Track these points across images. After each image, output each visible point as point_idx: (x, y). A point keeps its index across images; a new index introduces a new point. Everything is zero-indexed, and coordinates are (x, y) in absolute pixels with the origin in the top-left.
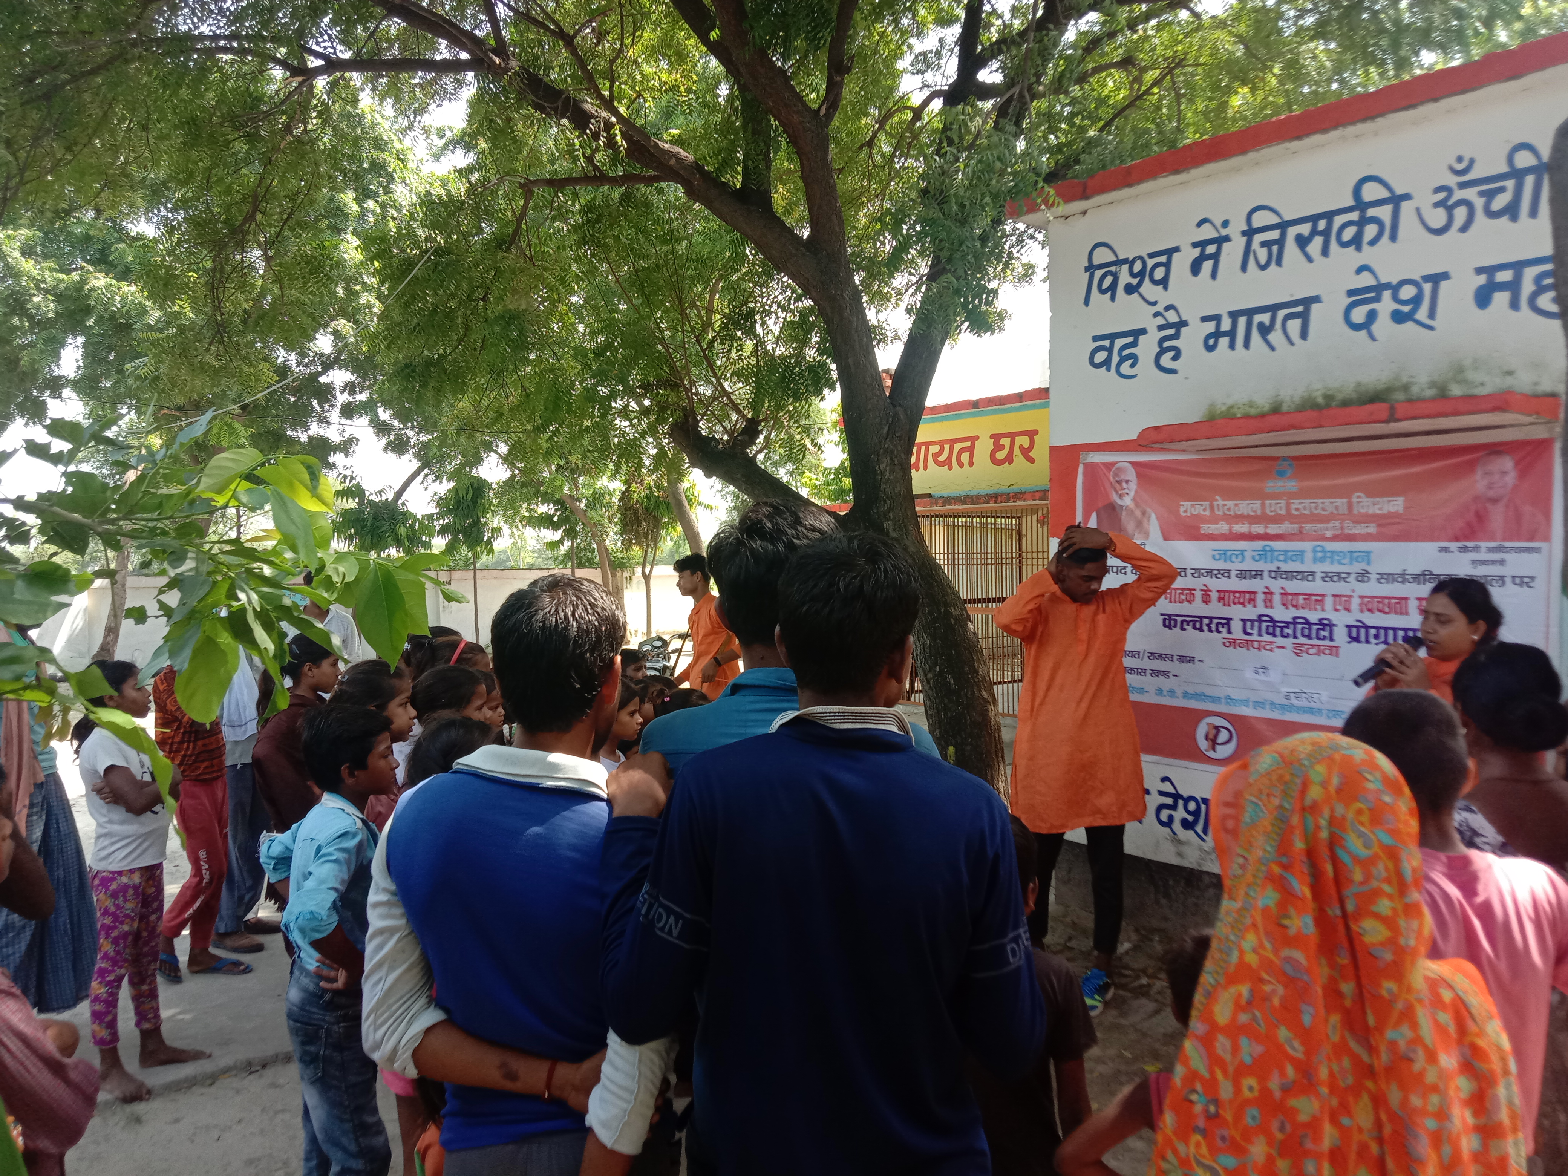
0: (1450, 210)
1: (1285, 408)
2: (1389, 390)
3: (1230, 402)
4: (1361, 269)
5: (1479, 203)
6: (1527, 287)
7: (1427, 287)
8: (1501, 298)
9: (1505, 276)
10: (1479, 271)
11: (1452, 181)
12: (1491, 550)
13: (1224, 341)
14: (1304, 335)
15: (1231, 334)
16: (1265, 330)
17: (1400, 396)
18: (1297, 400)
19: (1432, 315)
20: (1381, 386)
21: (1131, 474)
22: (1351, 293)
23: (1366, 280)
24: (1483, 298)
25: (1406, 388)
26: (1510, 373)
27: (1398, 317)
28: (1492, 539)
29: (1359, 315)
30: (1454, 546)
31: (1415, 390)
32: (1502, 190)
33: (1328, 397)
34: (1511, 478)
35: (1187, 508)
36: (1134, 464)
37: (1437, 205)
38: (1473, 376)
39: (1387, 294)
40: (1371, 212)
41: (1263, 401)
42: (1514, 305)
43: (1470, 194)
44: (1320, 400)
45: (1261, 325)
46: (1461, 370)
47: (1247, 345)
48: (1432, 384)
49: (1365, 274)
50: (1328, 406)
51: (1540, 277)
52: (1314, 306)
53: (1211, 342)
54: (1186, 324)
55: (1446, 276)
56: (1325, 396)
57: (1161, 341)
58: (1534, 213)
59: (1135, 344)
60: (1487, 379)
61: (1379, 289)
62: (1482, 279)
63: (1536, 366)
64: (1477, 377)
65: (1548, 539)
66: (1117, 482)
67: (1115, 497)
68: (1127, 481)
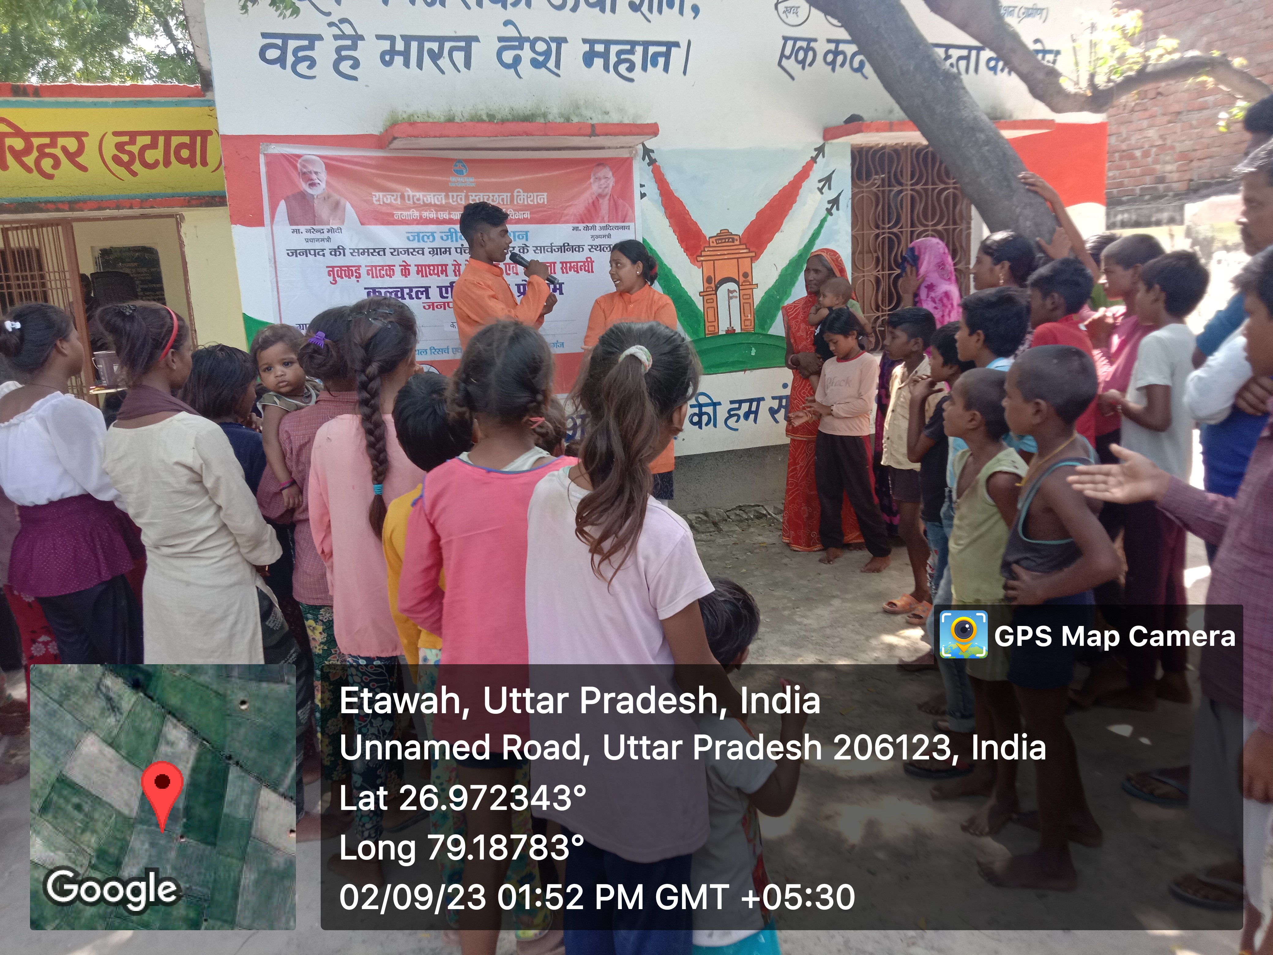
1: (457, 120)
2: (533, 115)
3: (410, 111)
4: (507, 23)
6: (613, 59)
7: (554, 46)
8: (598, 62)
9: (600, 48)
10: (585, 41)
12: (602, 228)
13: (399, 60)
14: (468, 65)
15: (406, 54)
16: (435, 57)
17: (542, 120)
18: (466, 115)
19: (558, 65)
20: (528, 113)
21: (320, 168)
22: (500, 39)
23: (510, 32)
24: (588, 60)
25: (545, 115)
26: (607, 113)
27: (535, 64)
28: (603, 221)
29: (508, 57)
30: (581, 226)
31: (551, 117)
33: (491, 117)
34: (611, 182)
35: (378, 197)
36: (321, 157)
38: (584, 112)
39: (527, 45)
41: (438, 112)
42: (606, 68)
44: (485, 117)
45: (430, 51)
46: (577, 107)
47: (420, 65)
48: (561, 115)
49: (510, 27)
50: (490, 122)
51: (619, 53)
52: (474, 44)
53: (387, 58)
54: (362, 38)
55: (565, 40)
56: (488, 115)
57: (339, 50)
58: (613, 10)
59: (311, 47)
60: (593, 115)
61: (521, 40)
62: (587, 47)
63: (621, 110)
64: (587, 113)
65: (633, 220)
66: (304, 173)
67: (304, 186)
68: (316, 173)
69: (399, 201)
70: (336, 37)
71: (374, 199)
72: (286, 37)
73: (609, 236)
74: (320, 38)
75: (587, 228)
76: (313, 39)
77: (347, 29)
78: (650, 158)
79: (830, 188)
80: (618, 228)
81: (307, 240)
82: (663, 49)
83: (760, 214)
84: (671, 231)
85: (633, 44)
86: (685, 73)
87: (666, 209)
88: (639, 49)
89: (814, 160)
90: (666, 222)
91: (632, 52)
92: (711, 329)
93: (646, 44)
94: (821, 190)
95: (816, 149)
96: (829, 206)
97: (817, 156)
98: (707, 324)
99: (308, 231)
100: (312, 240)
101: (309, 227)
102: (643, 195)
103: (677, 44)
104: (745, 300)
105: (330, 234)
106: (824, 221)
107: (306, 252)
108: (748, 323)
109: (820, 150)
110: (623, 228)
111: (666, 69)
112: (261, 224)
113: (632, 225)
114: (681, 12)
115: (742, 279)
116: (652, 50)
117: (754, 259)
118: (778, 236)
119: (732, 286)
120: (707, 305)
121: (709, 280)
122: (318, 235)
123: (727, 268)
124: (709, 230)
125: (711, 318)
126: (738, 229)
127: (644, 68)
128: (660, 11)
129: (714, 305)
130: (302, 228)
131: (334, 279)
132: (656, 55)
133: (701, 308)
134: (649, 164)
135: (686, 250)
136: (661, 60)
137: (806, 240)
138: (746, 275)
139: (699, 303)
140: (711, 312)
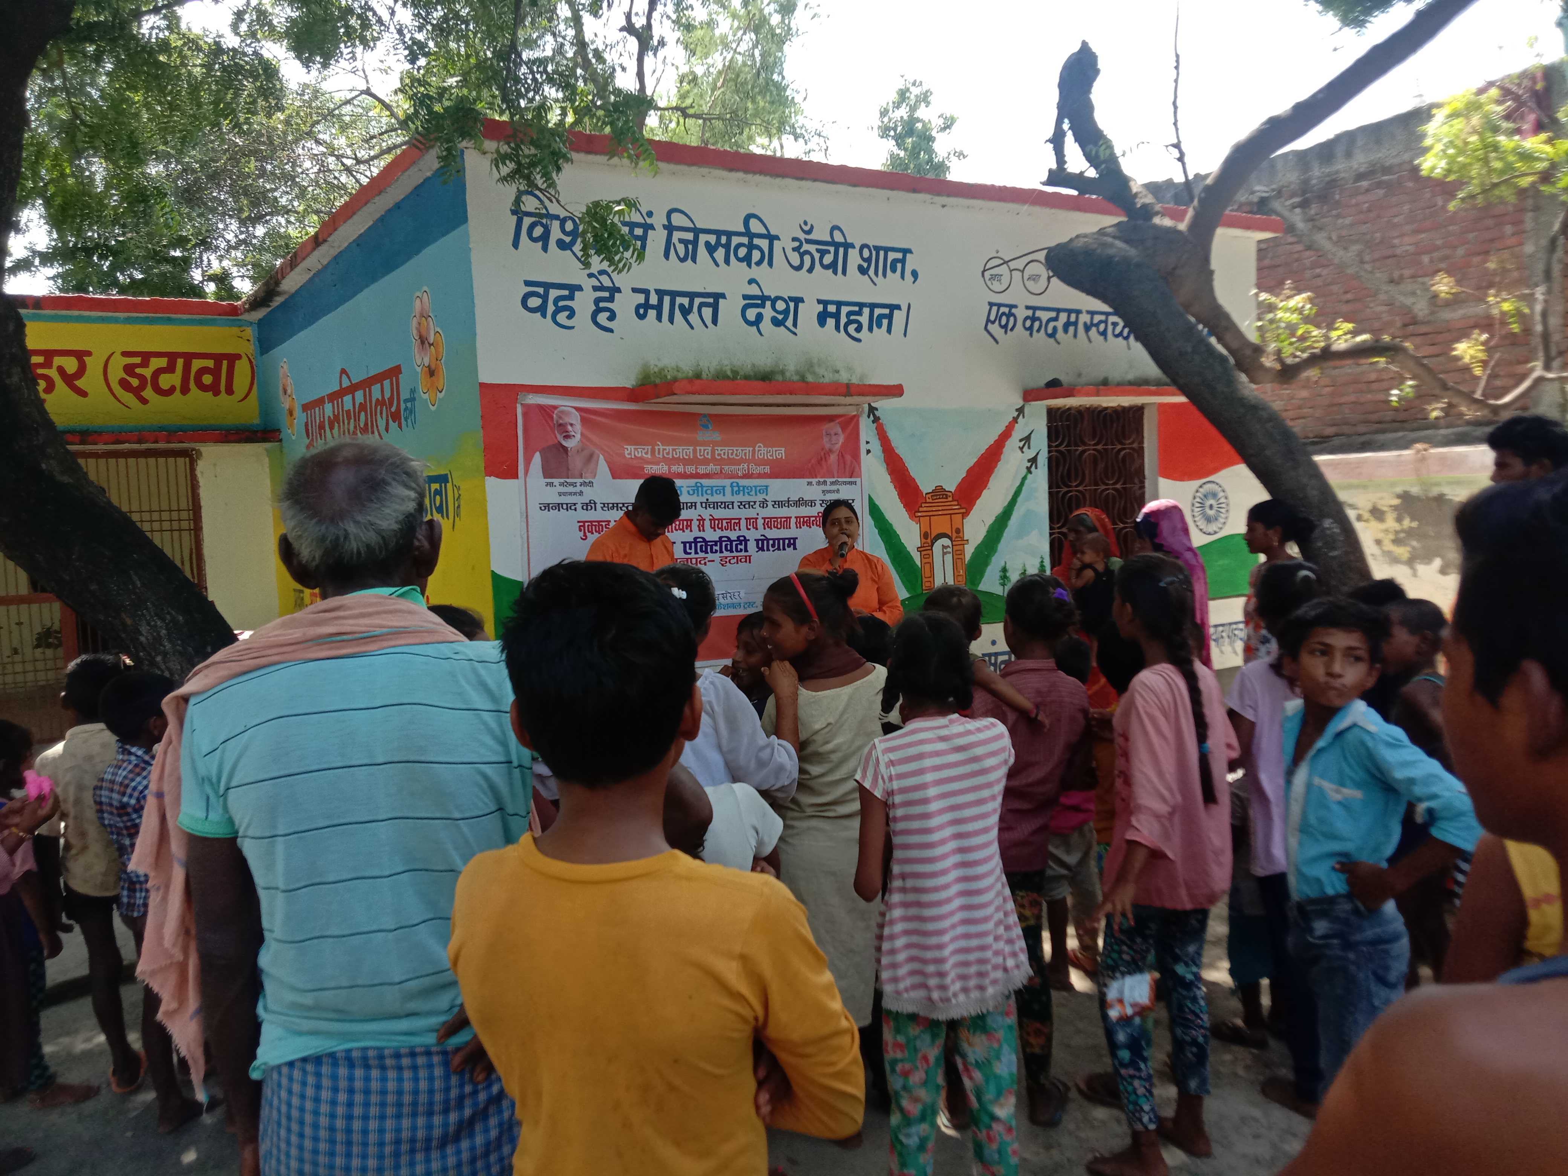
0: (802, 255)
1: (704, 376)
2: (772, 373)
3: (661, 365)
4: (751, 281)
5: (817, 256)
6: (843, 320)
7: (792, 305)
8: (831, 322)
9: (832, 308)
10: (819, 302)
11: (802, 236)
13: (652, 313)
14: (715, 321)
15: (659, 308)
16: (686, 312)
17: (779, 378)
18: (712, 370)
19: (795, 324)
20: (768, 369)
21: (575, 419)
22: (745, 297)
23: (754, 290)
24: (822, 319)
25: (782, 372)
26: (837, 372)
27: (776, 322)
28: (833, 476)
29: (751, 314)
31: (788, 374)
32: (829, 252)
33: (735, 373)
34: (841, 438)
36: (576, 409)
37: (794, 249)
38: (819, 370)
39: (768, 304)
40: (756, 241)
41: (687, 367)
42: (837, 328)
43: (812, 248)
44: (729, 373)
45: (682, 306)
46: (811, 365)
47: (671, 320)
48: (797, 373)
49: (754, 285)
50: (735, 378)
51: (849, 314)
52: (721, 301)
53: (642, 311)
54: (618, 290)
55: (801, 300)
56: (732, 371)
57: (597, 301)
58: (844, 272)
59: (571, 297)
60: (825, 374)
61: (764, 298)
62: (820, 308)
63: (850, 369)
64: (821, 371)
65: (860, 476)
66: (560, 425)
67: (560, 438)
68: (571, 425)
69: (649, 456)
70: (595, 289)
71: (626, 452)
72: (547, 286)
73: (838, 491)
74: (579, 288)
75: (819, 483)
76: (573, 289)
77: (606, 282)
78: (874, 415)
79: (1029, 448)
80: (845, 483)
81: (560, 494)
82: (887, 311)
83: (970, 471)
84: (891, 487)
85: (861, 305)
86: (905, 335)
87: (887, 465)
88: (866, 311)
89: (1015, 420)
90: (888, 478)
91: (859, 313)
92: (928, 584)
93: (873, 306)
94: (1021, 449)
95: (1017, 410)
96: (1029, 464)
97: (1018, 416)
98: (924, 580)
99: (561, 484)
100: (565, 494)
101: (562, 480)
102: (868, 452)
103: (898, 307)
104: (958, 555)
105: (583, 488)
106: (1024, 479)
107: (559, 506)
108: (960, 579)
109: (1020, 411)
110: (851, 483)
111: (889, 331)
112: (516, 476)
113: (858, 480)
114: (903, 277)
115: (954, 535)
116: (878, 311)
117: (965, 515)
118: (985, 492)
119: (946, 541)
120: (924, 561)
121: (925, 535)
122: (571, 489)
123: (941, 524)
124: (926, 487)
125: (928, 574)
126: (951, 486)
127: (870, 329)
128: (884, 275)
129: (930, 560)
130: (556, 481)
131: (585, 535)
132: (881, 317)
133: (918, 563)
134: (873, 422)
135: (906, 506)
136: (885, 322)
137: (1010, 497)
138: (958, 531)
139: (916, 557)
140: (927, 566)
